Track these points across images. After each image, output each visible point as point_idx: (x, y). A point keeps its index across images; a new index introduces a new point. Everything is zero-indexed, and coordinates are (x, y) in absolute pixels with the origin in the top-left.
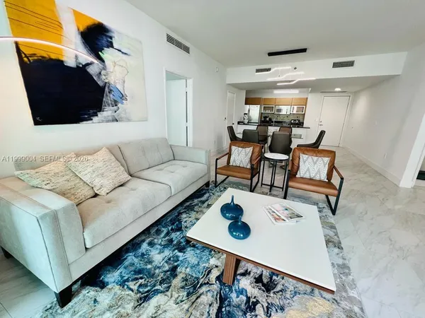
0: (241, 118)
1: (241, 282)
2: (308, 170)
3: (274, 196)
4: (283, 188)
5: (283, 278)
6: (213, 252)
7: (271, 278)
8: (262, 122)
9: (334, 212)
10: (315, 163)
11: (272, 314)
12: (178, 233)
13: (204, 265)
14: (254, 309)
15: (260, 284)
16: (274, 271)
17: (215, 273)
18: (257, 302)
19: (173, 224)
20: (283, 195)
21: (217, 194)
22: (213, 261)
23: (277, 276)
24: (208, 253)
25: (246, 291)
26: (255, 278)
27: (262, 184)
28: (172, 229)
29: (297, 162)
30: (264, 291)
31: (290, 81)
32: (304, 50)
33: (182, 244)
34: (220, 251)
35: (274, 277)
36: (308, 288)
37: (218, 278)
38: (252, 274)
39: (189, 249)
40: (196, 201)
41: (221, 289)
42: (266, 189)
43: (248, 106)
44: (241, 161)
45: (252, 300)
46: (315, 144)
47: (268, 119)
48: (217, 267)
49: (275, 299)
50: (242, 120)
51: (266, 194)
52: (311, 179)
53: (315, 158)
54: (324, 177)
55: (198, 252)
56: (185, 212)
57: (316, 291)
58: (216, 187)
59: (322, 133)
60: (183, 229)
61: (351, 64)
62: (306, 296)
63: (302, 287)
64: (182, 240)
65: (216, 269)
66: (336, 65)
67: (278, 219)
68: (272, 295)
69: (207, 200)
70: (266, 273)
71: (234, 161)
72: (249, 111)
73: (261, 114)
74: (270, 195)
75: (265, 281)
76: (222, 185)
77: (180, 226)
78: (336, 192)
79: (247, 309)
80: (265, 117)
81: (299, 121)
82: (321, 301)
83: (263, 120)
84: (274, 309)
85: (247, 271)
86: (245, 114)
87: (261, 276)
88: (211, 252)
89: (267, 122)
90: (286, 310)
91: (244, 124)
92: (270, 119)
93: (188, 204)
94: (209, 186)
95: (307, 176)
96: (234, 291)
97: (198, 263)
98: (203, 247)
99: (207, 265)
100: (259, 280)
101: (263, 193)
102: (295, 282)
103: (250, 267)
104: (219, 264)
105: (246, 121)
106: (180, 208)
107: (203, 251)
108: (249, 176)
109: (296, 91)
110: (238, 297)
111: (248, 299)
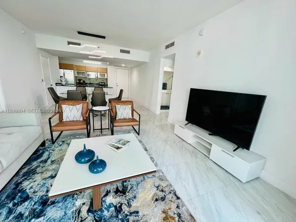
0: (58, 80)
1: (106, 201)
2: (122, 114)
3: (105, 135)
4: (109, 129)
5: (129, 181)
6: (75, 196)
7: (123, 185)
8: (77, 83)
9: (138, 134)
10: (125, 109)
11: (132, 204)
12: (26, 203)
13: (72, 210)
14: (121, 209)
15: (119, 193)
16: (123, 180)
17: (85, 209)
18: (122, 204)
19: (14, 198)
20: (111, 133)
21: (57, 149)
22: (78, 203)
23: (126, 181)
24: (71, 200)
25: (112, 203)
26: (114, 192)
27: (94, 130)
28: (14, 205)
29: (115, 110)
30: (122, 195)
31: (98, 56)
32: (104, 37)
33: (37, 210)
34: (81, 191)
35: (125, 184)
36: (142, 178)
37: (89, 211)
38: (111, 191)
39: (49, 209)
40: (35, 164)
41: (94, 216)
42: (98, 132)
43: (62, 70)
44: (74, 116)
45: (118, 206)
46: (118, 97)
47: (82, 81)
48: (84, 204)
49: (129, 195)
50: (59, 82)
51: (100, 136)
52: (124, 119)
53: (124, 106)
54: (130, 117)
55: (60, 204)
56: (26, 179)
57: (145, 177)
58: (53, 143)
59: (121, 91)
60: (30, 196)
61: (128, 52)
62: (143, 182)
63: (139, 179)
64: (35, 207)
65: (84, 206)
66: (122, 51)
67: (118, 148)
68: (127, 194)
69: (49, 158)
70: (119, 184)
71: (67, 117)
72: (64, 74)
73: (76, 77)
74: (102, 135)
75: (120, 189)
76: (59, 140)
77: (25, 196)
78: (138, 123)
79: (117, 213)
80: (80, 80)
81: (104, 83)
82: (149, 180)
83: (78, 82)
84: (131, 201)
85: (107, 191)
86: (61, 77)
87: (117, 188)
88: (73, 197)
89: (82, 84)
90: (137, 196)
91: (62, 85)
92: (84, 82)
93: (25, 170)
94: (45, 145)
95: (122, 118)
96: (105, 210)
97: (65, 213)
98: (64, 198)
99: (75, 209)
100: (117, 191)
101: (97, 136)
102: (135, 178)
103: (108, 187)
104: (85, 201)
105: (64, 83)
106: (16, 179)
107: (65, 201)
108: (85, 126)
109: (99, 63)
110: (108, 211)
111: (115, 207)
